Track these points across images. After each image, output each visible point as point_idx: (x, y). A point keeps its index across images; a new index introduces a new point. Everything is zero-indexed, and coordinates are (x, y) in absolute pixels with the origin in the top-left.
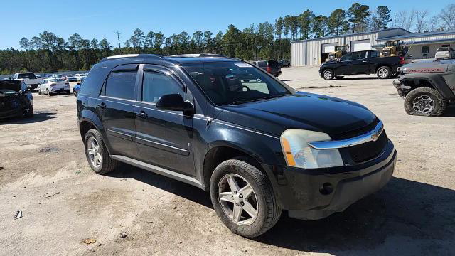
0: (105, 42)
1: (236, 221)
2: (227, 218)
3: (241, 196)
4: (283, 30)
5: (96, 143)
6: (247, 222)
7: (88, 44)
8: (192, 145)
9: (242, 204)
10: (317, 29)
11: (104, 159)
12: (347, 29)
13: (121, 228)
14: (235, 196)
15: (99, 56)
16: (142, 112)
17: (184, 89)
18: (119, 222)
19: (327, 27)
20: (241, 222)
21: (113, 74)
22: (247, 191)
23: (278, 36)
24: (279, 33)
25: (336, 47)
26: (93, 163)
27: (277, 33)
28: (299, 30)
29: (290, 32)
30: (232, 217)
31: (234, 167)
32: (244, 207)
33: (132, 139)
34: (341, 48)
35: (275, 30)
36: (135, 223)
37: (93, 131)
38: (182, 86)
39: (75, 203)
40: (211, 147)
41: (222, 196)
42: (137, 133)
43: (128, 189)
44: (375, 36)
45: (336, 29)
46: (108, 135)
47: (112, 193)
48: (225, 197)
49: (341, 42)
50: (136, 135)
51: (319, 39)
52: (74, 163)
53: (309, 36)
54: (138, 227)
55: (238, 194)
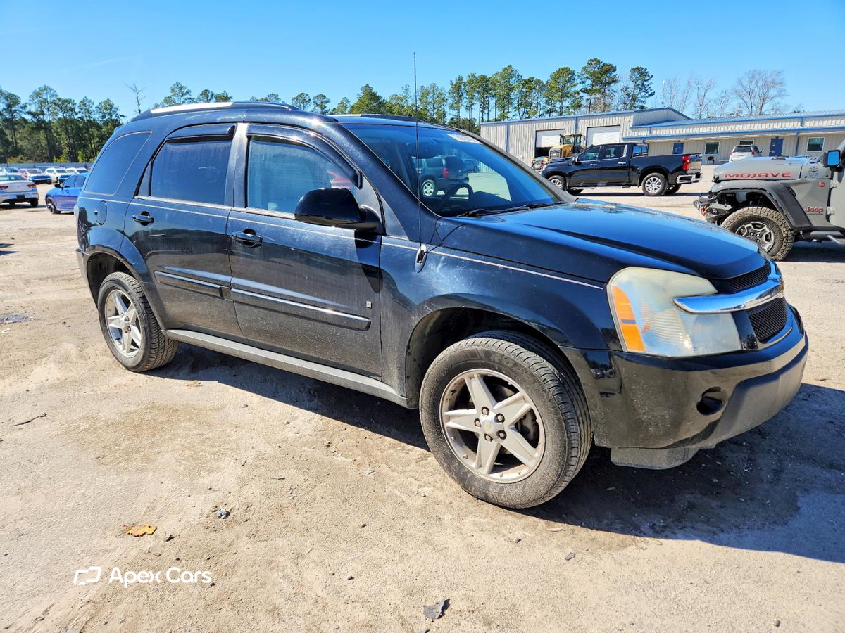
0: (108, 107)
1: (483, 473)
2: (461, 466)
3: (500, 418)
4: (465, 102)
5: (126, 302)
6: (510, 475)
7: (72, 109)
8: (378, 306)
9: (502, 434)
10: (524, 103)
11: (148, 340)
12: (577, 106)
13: (212, 495)
14: (482, 418)
15: (96, 133)
16: (247, 231)
17: (356, 180)
18: (206, 480)
19: (542, 101)
20: (496, 475)
21: (170, 147)
22: (517, 406)
23: (455, 112)
24: (455, 107)
25: (562, 137)
26: (120, 347)
27: (451, 106)
28: (492, 102)
29: (477, 107)
30: (474, 465)
31: (488, 354)
32: (505, 443)
33: (222, 293)
34: (572, 140)
35: (450, 101)
36: (243, 482)
37: (119, 275)
38: (351, 173)
39: (88, 437)
40: (430, 311)
41: (449, 418)
42: (235, 280)
43: (210, 405)
44: (629, 120)
45: (558, 105)
46: (158, 286)
47: (174, 412)
48: (458, 420)
49: (569, 128)
50: (232, 285)
51: (528, 121)
52: (70, 348)
53: (510, 115)
54: (253, 491)
55: (492, 415)
